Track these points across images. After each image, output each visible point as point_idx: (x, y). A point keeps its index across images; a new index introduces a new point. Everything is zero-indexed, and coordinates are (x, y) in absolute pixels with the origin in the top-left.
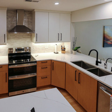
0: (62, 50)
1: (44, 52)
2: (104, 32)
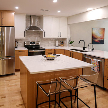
0: (61, 44)
2: (92, 32)
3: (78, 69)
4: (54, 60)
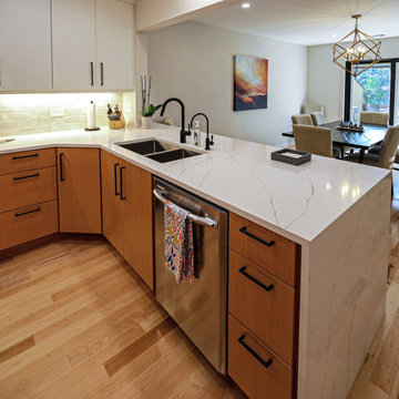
0: (111, 119)
1: (49, 130)
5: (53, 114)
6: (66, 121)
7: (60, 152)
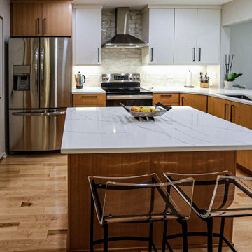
0: (202, 81)
3: (235, 151)
4: (154, 120)
5: (168, 77)
6: (174, 82)
7: (181, 95)
